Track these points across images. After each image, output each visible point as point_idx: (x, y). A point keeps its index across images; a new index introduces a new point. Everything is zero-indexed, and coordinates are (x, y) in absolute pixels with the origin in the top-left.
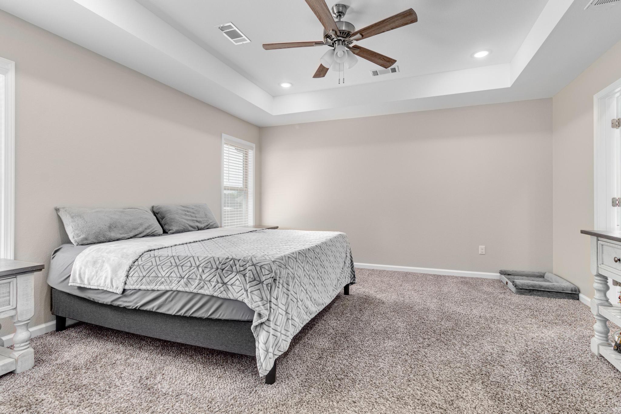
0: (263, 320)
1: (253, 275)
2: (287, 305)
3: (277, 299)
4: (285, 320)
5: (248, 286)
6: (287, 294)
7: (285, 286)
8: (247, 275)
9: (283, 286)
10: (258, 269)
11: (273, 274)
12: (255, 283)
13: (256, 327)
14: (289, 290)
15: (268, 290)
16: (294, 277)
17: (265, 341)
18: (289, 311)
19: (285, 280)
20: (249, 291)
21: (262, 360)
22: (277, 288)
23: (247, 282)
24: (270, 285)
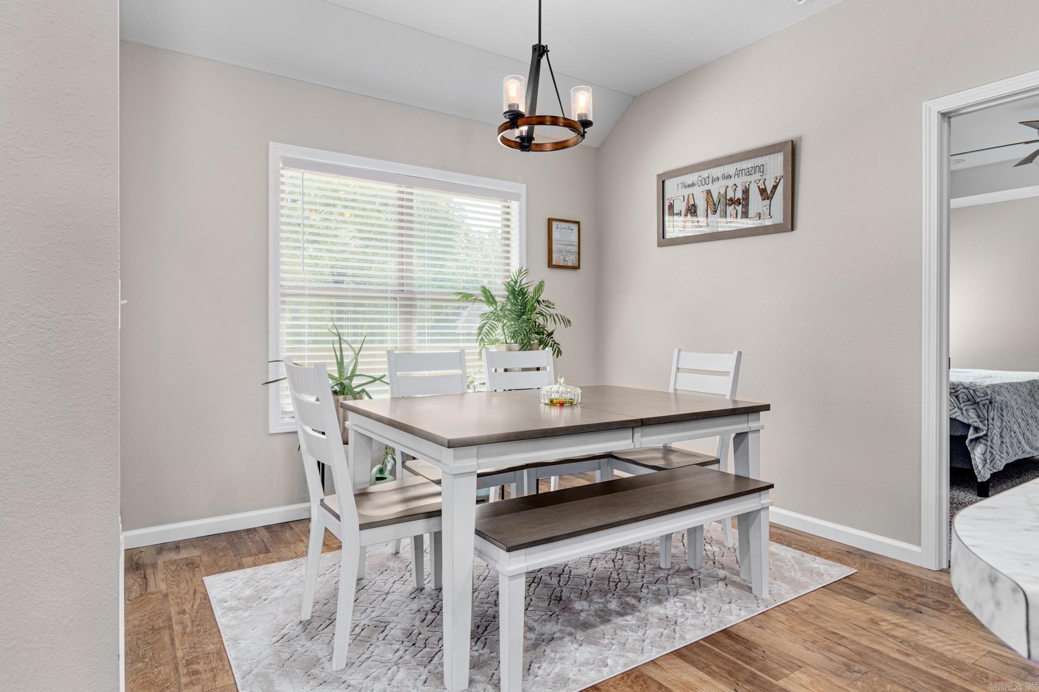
0: (981, 434)
1: (967, 397)
2: (1001, 428)
3: (993, 420)
4: (1000, 443)
5: (962, 405)
6: (1001, 419)
7: (1000, 411)
8: (960, 396)
9: (998, 411)
10: (972, 392)
11: (989, 397)
12: (969, 403)
13: (971, 440)
14: (1003, 416)
15: (985, 409)
16: (1007, 406)
17: (983, 452)
18: (1003, 434)
19: (999, 406)
20: (964, 409)
21: (980, 467)
22: (993, 410)
23: (961, 402)
24: (987, 405)
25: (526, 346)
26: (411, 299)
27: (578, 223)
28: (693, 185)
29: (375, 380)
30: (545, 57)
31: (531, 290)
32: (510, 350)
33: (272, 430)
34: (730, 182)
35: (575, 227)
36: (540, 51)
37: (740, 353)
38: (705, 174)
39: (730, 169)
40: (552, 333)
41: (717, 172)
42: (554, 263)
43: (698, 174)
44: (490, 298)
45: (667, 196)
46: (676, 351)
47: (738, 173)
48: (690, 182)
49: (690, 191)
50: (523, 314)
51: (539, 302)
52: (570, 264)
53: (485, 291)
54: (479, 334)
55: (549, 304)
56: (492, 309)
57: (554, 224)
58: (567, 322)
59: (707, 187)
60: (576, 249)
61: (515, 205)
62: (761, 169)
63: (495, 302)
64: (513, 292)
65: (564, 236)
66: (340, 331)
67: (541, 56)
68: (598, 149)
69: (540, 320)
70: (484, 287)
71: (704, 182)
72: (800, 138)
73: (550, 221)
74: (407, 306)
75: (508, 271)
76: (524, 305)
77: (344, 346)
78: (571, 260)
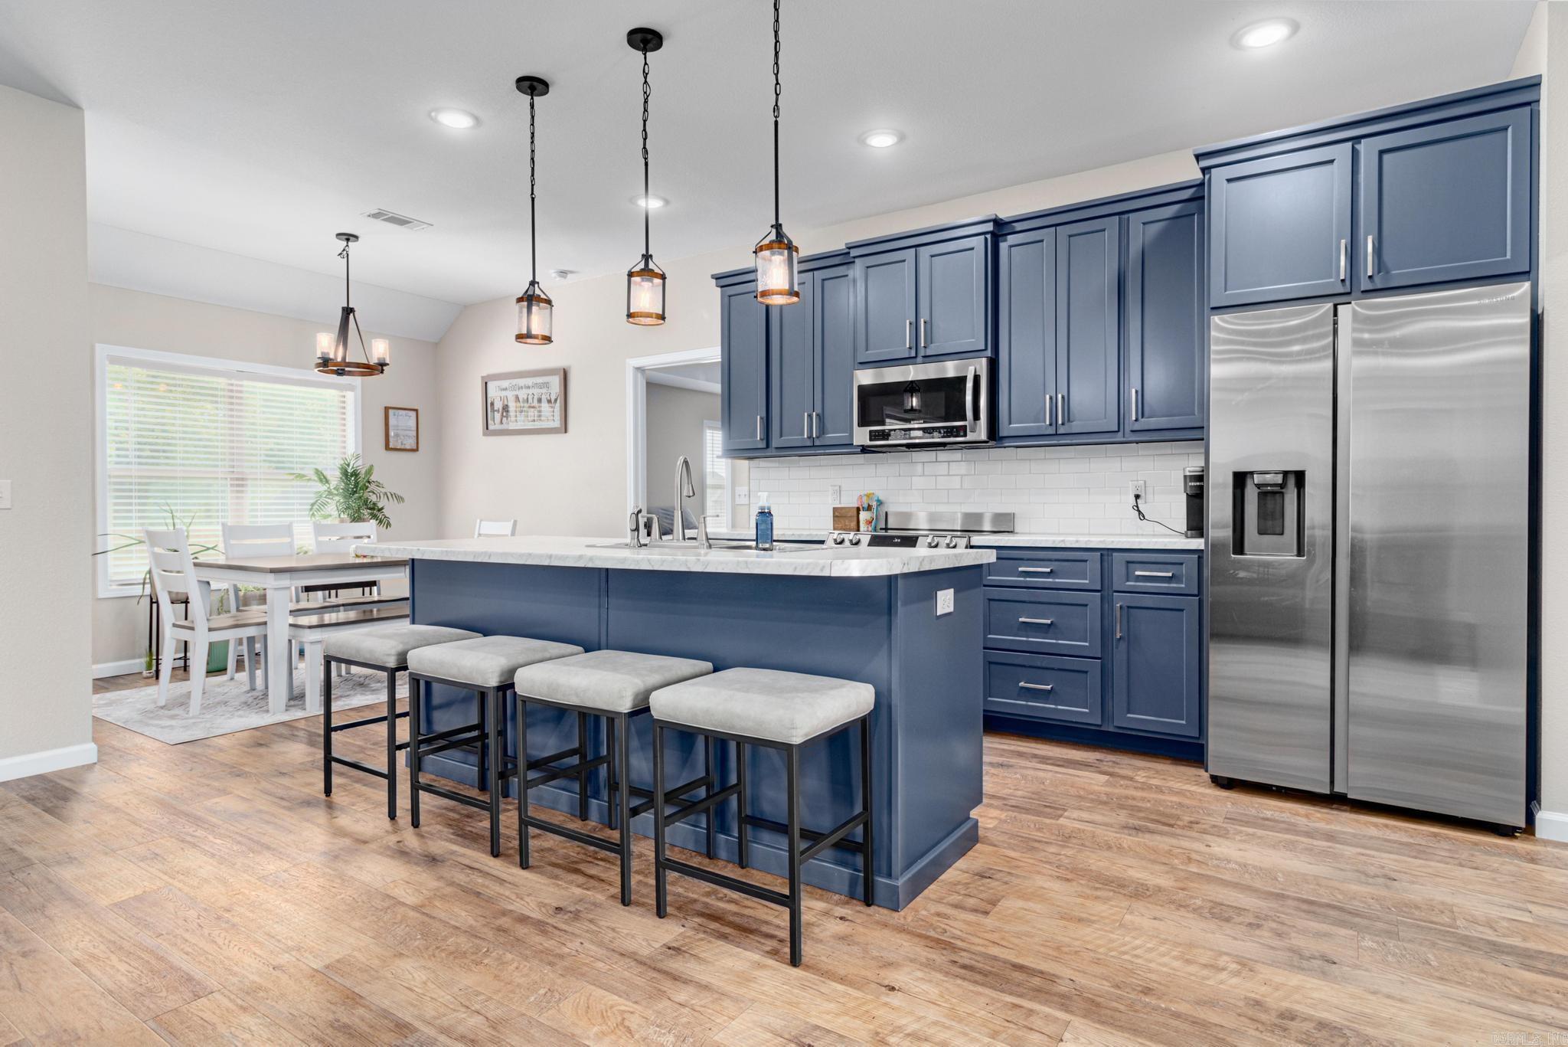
25: (357, 518)
26: (243, 479)
27: (416, 411)
28: (506, 389)
29: (208, 549)
30: (352, 315)
31: (363, 471)
32: (342, 521)
33: (101, 595)
34: (530, 391)
35: (414, 413)
36: (348, 311)
37: (515, 522)
38: (515, 382)
39: (529, 381)
40: (382, 509)
41: (522, 382)
42: (391, 446)
43: (511, 381)
44: (323, 479)
45: (489, 395)
46: (478, 521)
47: (535, 385)
48: (504, 387)
49: (504, 393)
50: (355, 492)
51: (369, 482)
52: (408, 447)
53: (318, 472)
54: (311, 509)
55: (379, 485)
56: (325, 488)
57: (391, 412)
58: (400, 499)
59: (515, 393)
60: (415, 433)
61: (350, 396)
62: (546, 385)
63: (327, 481)
64: (345, 473)
65: (403, 423)
66: (172, 508)
67: (349, 314)
68: (436, 344)
69: (373, 498)
70: (317, 470)
71: (514, 388)
72: (570, 367)
73: (387, 409)
74: (238, 485)
75: (345, 453)
76: (356, 484)
77: (176, 521)
78: (410, 443)
